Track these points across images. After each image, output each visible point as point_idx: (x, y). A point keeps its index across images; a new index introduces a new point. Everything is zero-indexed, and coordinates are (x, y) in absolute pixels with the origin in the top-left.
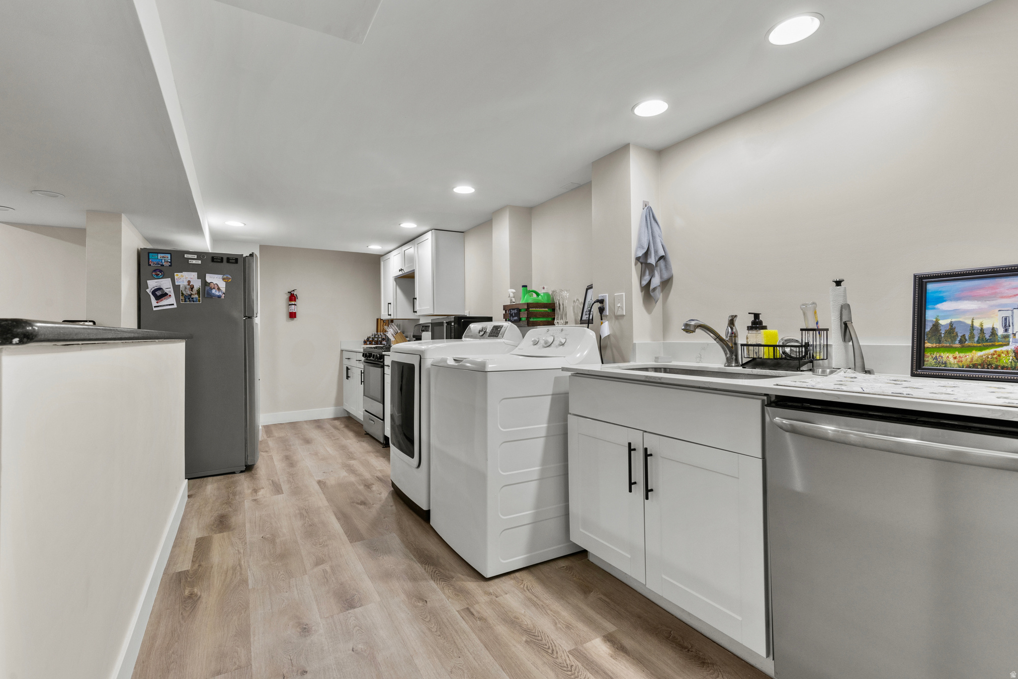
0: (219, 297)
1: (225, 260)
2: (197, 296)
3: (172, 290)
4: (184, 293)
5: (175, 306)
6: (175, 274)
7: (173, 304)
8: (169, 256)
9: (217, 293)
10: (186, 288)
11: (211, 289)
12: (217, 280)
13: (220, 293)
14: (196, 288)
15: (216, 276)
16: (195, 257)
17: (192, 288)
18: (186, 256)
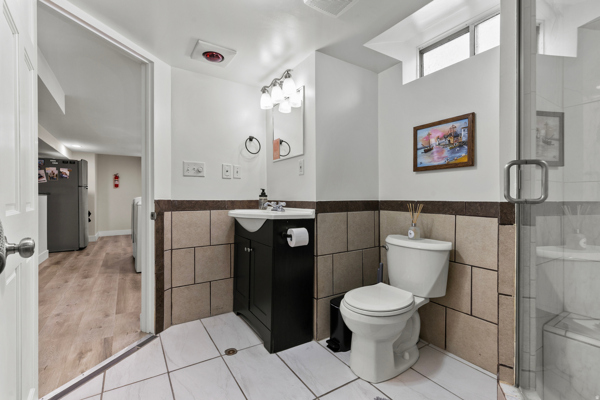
0: (66, 178)
1: (69, 162)
2: (56, 177)
3: (44, 175)
4: (50, 176)
5: (46, 181)
6: (46, 168)
7: (45, 181)
8: (43, 161)
9: (65, 176)
10: (51, 174)
11: (63, 174)
12: (65, 171)
13: (67, 176)
14: (55, 174)
15: (65, 169)
16: (55, 161)
17: (54, 174)
18: (51, 161)
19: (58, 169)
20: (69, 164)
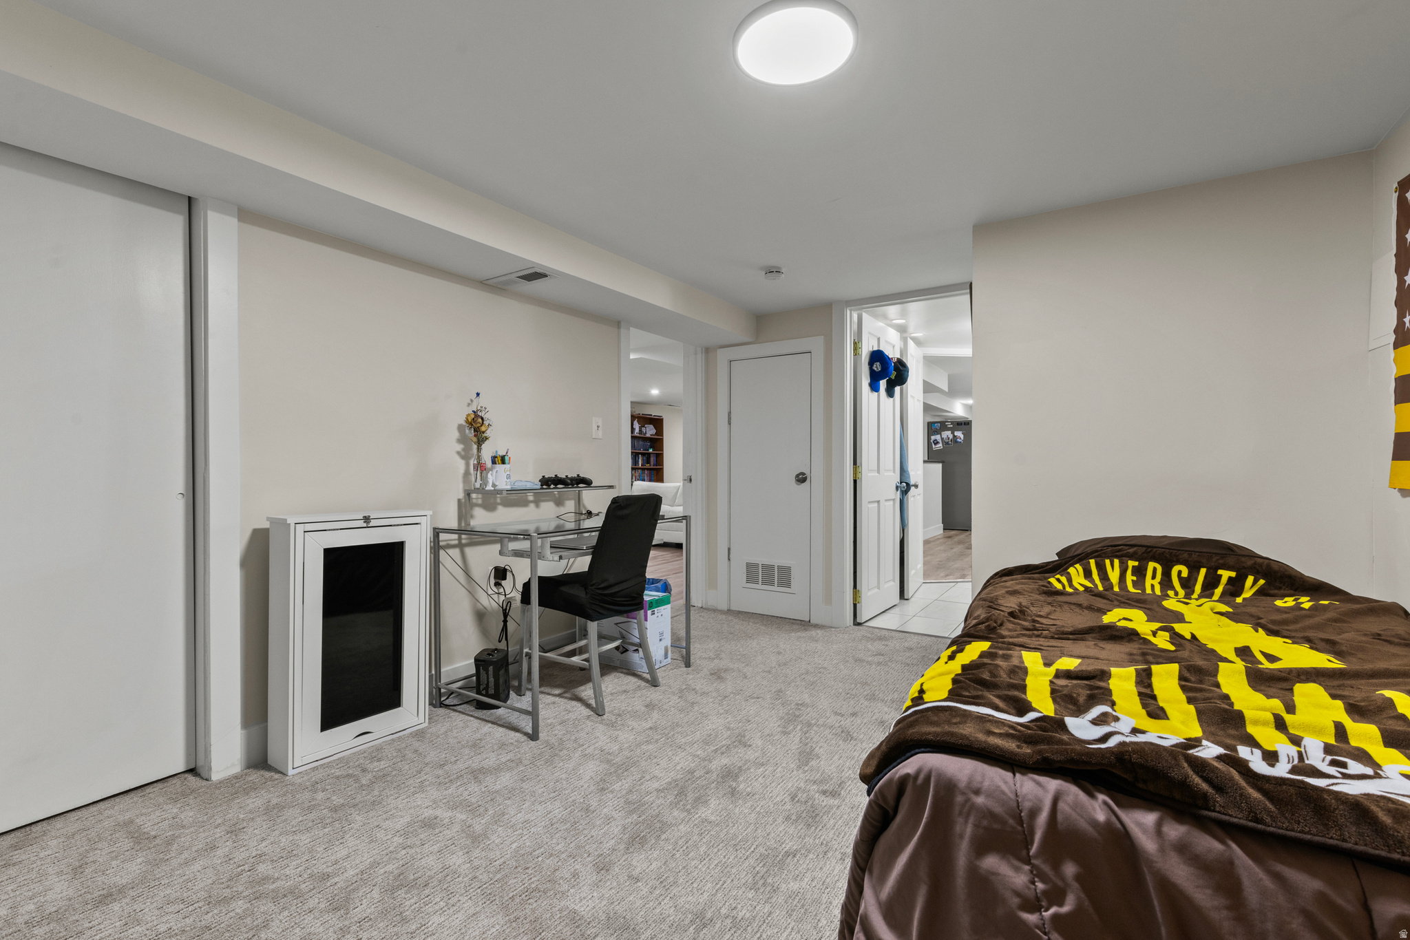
1: (962, 423)
2: (951, 442)
3: (941, 440)
4: (946, 441)
6: (944, 432)
7: (941, 447)
9: (958, 440)
10: (946, 439)
11: (956, 439)
12: (959, 434)
13: (960, 440)
15: (959, 432)
16: (951, 423)
17: (949, 438)
19: (953, 433)
20: (963, 426)
